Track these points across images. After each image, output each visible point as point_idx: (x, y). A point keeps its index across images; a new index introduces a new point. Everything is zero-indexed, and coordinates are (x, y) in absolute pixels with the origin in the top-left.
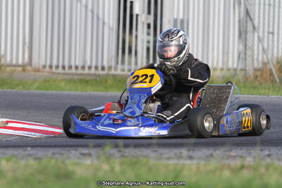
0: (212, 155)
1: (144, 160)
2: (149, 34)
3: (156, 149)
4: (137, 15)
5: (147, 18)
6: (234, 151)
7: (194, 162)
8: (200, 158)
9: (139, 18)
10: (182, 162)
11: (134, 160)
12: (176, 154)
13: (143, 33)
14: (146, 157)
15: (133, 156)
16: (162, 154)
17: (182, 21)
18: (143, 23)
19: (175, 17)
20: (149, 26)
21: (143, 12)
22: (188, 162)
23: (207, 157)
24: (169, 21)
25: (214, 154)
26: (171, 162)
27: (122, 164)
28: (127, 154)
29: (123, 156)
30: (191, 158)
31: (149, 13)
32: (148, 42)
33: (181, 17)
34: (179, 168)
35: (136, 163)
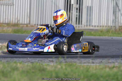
0: (102, 61)
1: (75, 64)
2: (77, 12)
3: (79, 59)
4: (72, 5)
5: (76, 6)
6: (110, 60)
7: (94, 64)
8: (97, 63)
9: (73, 6)
10: (89, 64)
11: (71, 63)
12: (87, 61)
13: (75, 12)
14: (75, 62)
15: (70, 62)
16: (82, 61)
17: (90, 7)
18: (75, 8)
19: (88, 5)
20: (77, 9)
21: (75, 3)
22: (92, 65)
23: (100, 62)
24: (85, 7)
25: (103, 62)
26: (85, 64)
27: (65, 65)
28: (68, 61)
29: (66, 62)
30: (93, 63)
31: (77, 4)
32: (77, 15)
33: (90, 5)
34: (88, 67)
35: (71, 65)
